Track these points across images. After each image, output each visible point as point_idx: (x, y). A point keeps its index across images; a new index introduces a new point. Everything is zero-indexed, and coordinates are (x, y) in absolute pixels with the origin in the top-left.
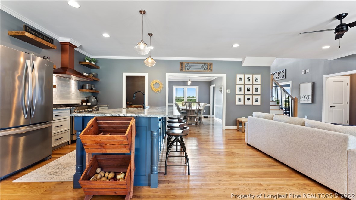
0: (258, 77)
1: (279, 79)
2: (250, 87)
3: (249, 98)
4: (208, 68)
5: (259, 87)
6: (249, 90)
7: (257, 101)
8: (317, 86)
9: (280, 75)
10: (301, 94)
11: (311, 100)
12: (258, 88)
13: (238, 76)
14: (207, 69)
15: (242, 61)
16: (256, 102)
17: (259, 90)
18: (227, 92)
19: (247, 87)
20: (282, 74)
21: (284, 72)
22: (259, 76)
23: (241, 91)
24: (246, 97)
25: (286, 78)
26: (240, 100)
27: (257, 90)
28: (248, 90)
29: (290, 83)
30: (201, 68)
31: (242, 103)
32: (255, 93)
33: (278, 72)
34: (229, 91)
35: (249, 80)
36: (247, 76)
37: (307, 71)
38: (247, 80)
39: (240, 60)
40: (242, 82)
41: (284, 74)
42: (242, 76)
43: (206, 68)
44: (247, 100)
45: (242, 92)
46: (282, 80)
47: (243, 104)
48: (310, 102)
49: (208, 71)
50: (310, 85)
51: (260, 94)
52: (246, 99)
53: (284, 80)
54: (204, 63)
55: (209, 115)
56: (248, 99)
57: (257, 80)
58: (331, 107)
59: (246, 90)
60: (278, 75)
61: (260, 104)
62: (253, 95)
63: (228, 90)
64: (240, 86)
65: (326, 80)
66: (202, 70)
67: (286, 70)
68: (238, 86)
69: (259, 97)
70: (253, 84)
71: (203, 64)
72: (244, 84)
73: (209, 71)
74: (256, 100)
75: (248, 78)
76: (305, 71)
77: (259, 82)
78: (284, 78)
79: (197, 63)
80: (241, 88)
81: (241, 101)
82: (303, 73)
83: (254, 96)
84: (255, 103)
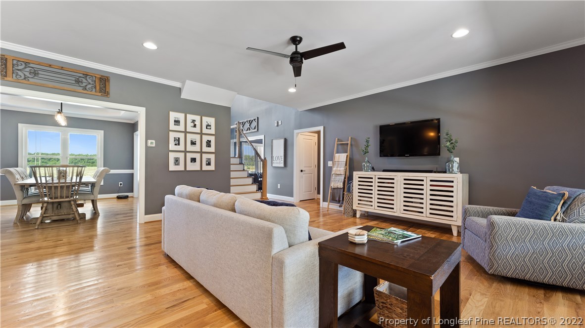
0: (211, 123)
1: (250, 131)
2: (197, 138)
3: (195, 159)
4: (98, 88)
5: (212, 139)
6: (195, 144)
7: (209, 164)
8: (289, 143)
9: (251, 126)
10: (273, 155)
11: (283, 162)
12: (210, 141)
13: (173, 115)
14: (95, 87)
15: (180, 89)
16: (207, 165)
17: (213, 144)
18: (149, 145)
19: (190, 137)
20: (254, 124)
21: (256, 120)
22: (212, 121)
23: (179, 144)
24: (190, 156)
25: (258, 130)
26: (177, 161)
27: (209, 144)
28: (193, 143)
29: (262, 137)
30: (74, 82)
31: (181, 168)
32: (205, 149)
33: (250, 121)
34: (152, 143)
35: (195, 126)
36: (190, 117)
37: (280, 124)
38: (190, 124)
39: (177, 84)
40: (181, 127)
41: (256, 123)
42: (181, 116)
43: (89, 86)
44: (191, 162)
45: (181, 147)
46: (254, 133)
47: (183, 169)
48: (282, 165)
49: (96, 94)
50: (282, 141)
51: (214, 151)
52: (189, 160)
53: (255, 133)
54: (86, 74)
55: (132, 191)
56: (193, 160)
57: (208, 126)
58: (302, 171)
59: (189, 143)
60: (250, 125)
61: (213, 169)
62: (201, 152)
63: (149, 141)
64: (177, 135)
65: (297, 136)
66: (80, 89)
67: (258, 118)
68: (172, 136)
69: (212, 157)
70: (201, 134)
71: (81, 75)
72: (186, 132)
73: (100, 94)
74: (207, 161)
75: (193, 121)
76: (278, 122)
77: (213, 131)
78: (256, 130)
79: (62, 68)
80: (179, 138)
81: (178, 164)
82: (276, 125)
83: (203, 154)
84: (205, 168)
